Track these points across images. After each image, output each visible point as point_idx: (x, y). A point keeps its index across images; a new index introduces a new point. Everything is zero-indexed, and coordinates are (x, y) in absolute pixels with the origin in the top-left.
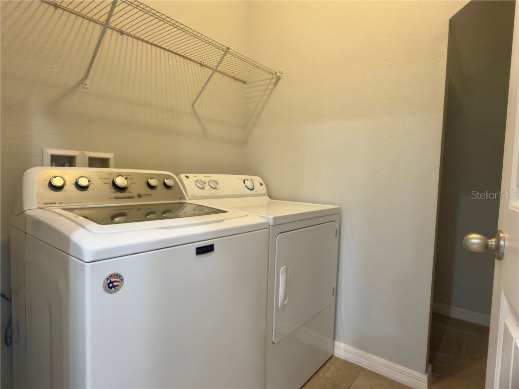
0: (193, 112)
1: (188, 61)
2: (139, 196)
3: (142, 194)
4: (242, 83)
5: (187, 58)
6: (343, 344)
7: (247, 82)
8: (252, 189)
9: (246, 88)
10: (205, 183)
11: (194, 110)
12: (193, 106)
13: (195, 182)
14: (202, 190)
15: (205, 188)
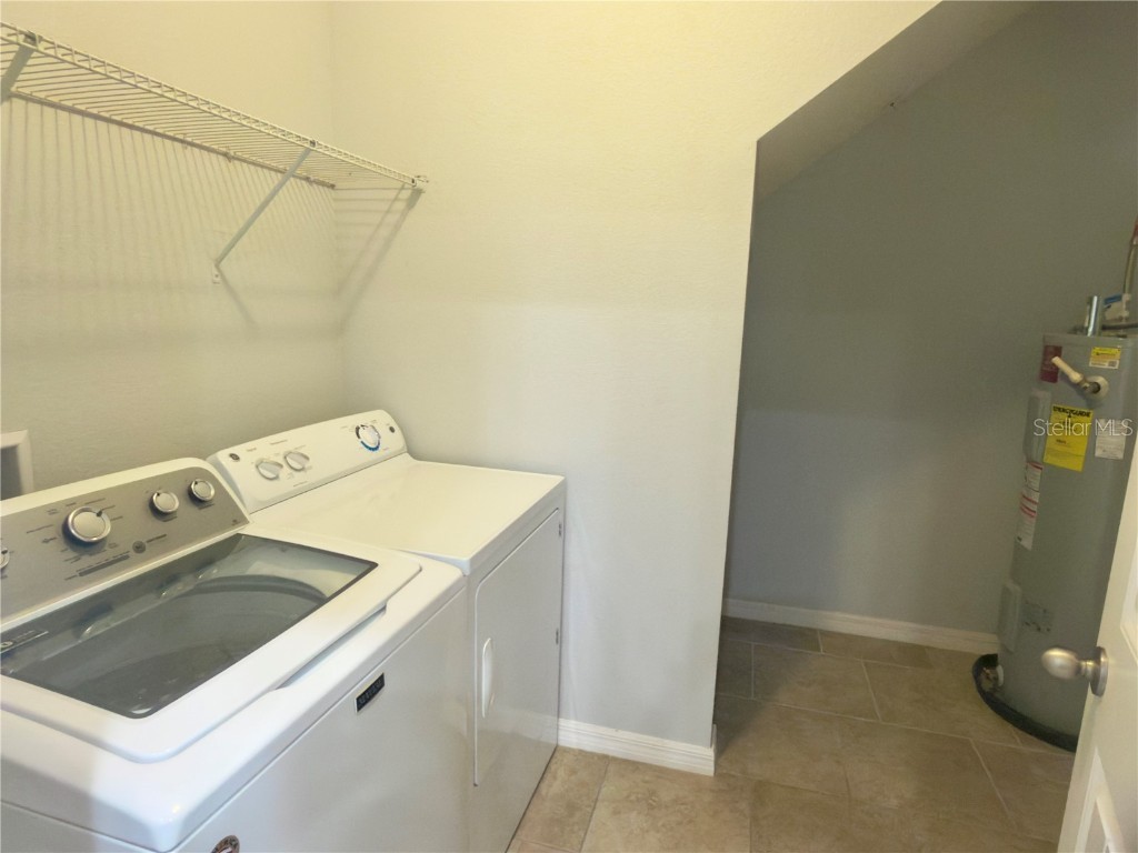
0: (218, 279)
1: (196, 150)
2: (139, 548)
3: (144, 541)
4: (326, 189)
5: (192, 145)
6: (573, 722)
7: (338, 185)
8: (376, 448)
9: (335, 200)
10: (281, 466)
11: (221, 274)
12: (217, 266)
13: (257, 467)
14: (275, 482)
15: (281, 476)
